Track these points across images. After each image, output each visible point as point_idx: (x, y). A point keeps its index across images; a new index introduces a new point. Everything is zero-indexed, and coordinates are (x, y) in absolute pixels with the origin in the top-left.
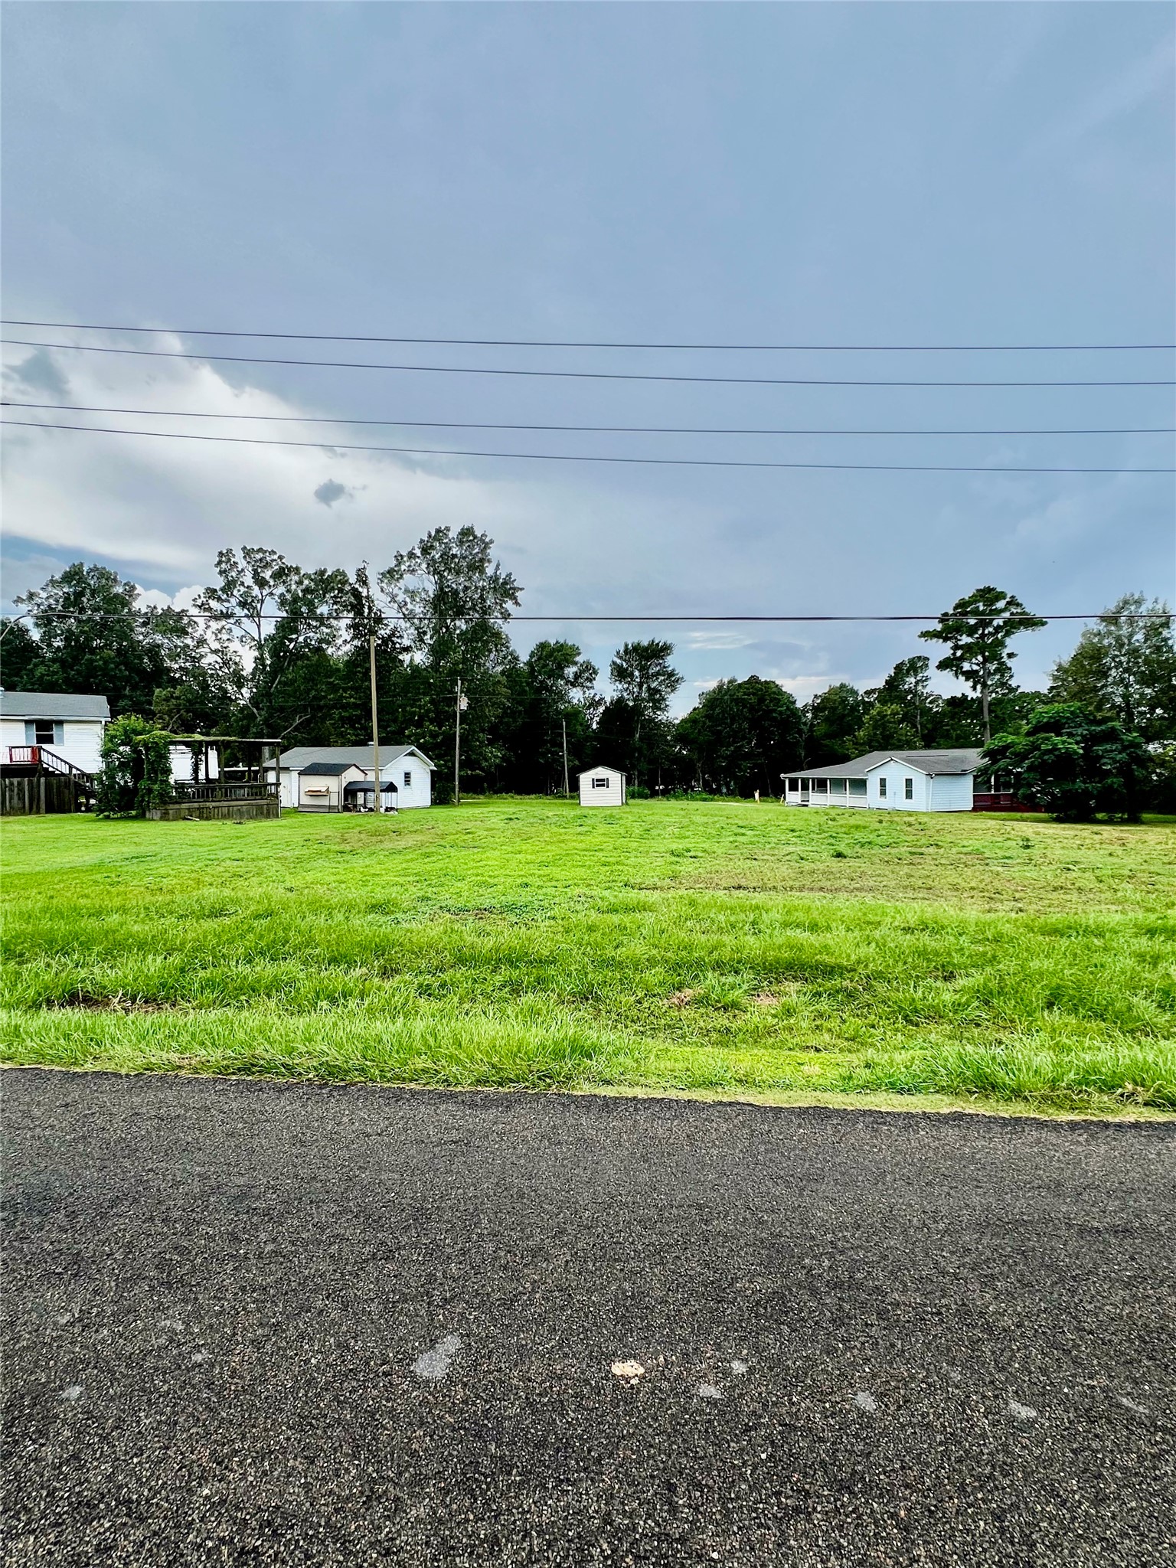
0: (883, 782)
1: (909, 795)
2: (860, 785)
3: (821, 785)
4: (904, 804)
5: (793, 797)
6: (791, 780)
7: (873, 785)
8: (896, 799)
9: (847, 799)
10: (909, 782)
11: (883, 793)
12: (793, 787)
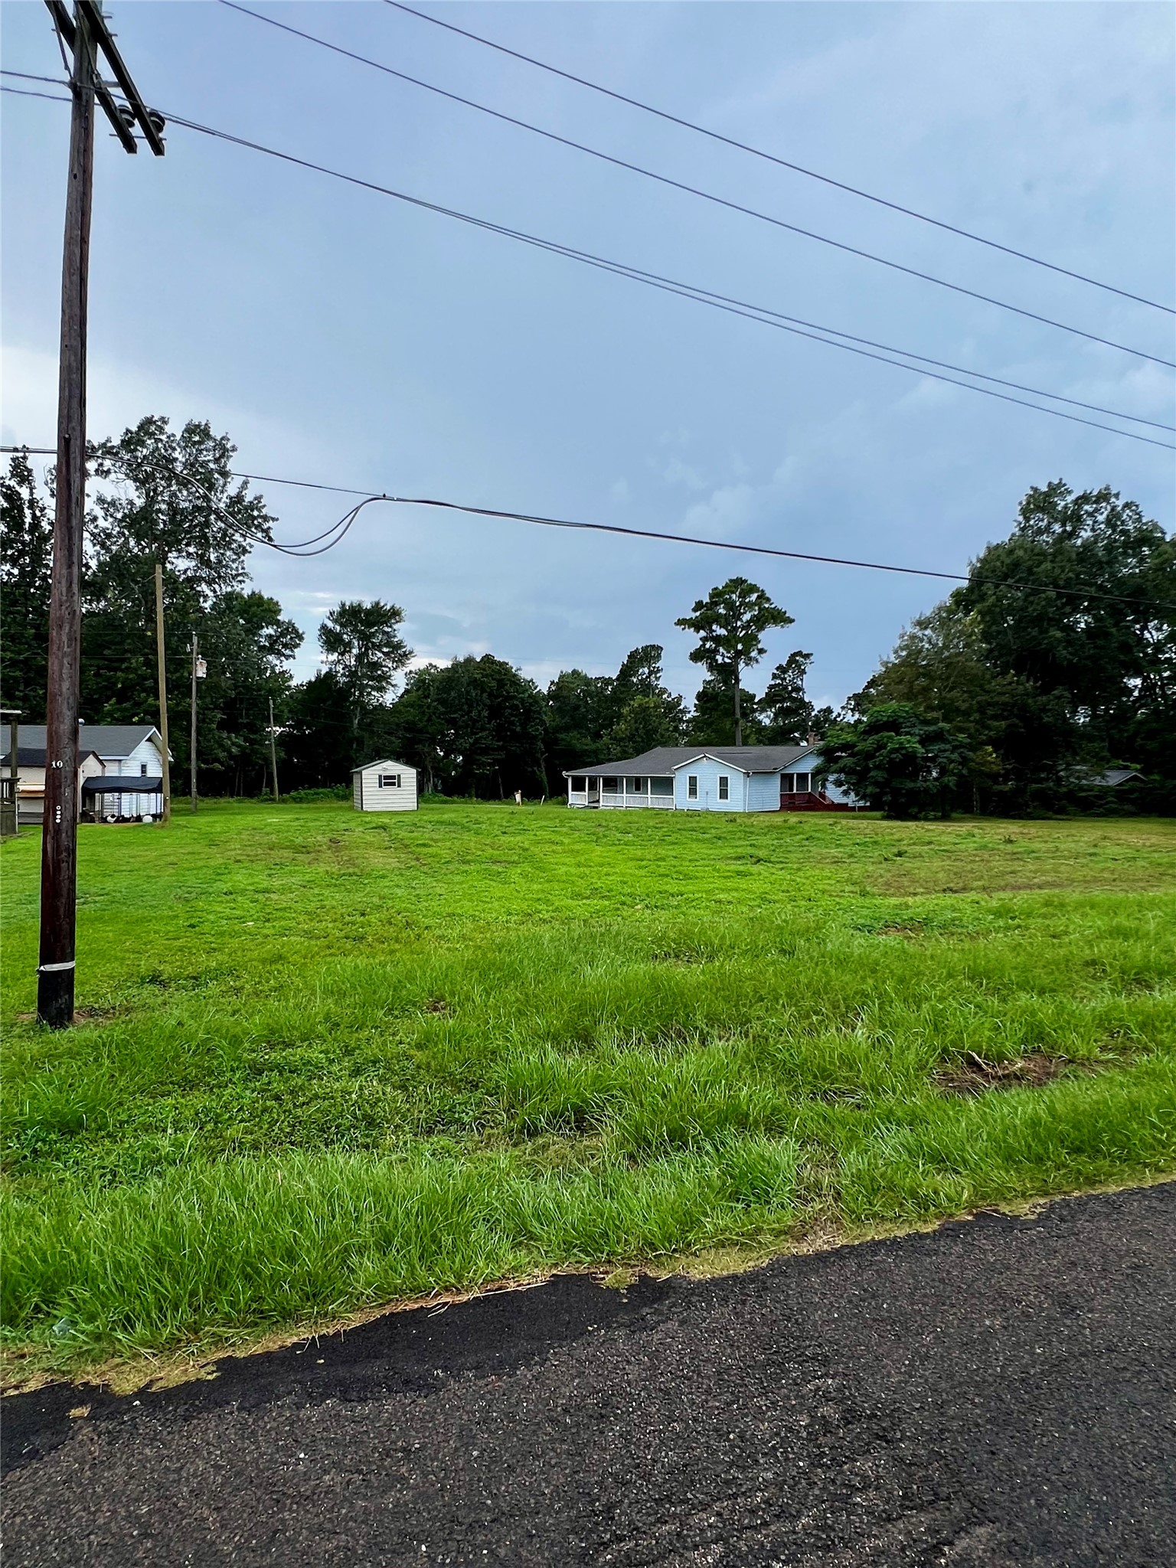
0: (693, 781)
1: (724, 794)
2: (664, 785)
3: (612, 784)
4: (717, 804)
5: (577, 799)
6: (574, 778)
7: (681, 784)
8: (708, 800)
9: (650, 799)
10: (724, 781)
11: (693, 792)
12: (579, 786)
